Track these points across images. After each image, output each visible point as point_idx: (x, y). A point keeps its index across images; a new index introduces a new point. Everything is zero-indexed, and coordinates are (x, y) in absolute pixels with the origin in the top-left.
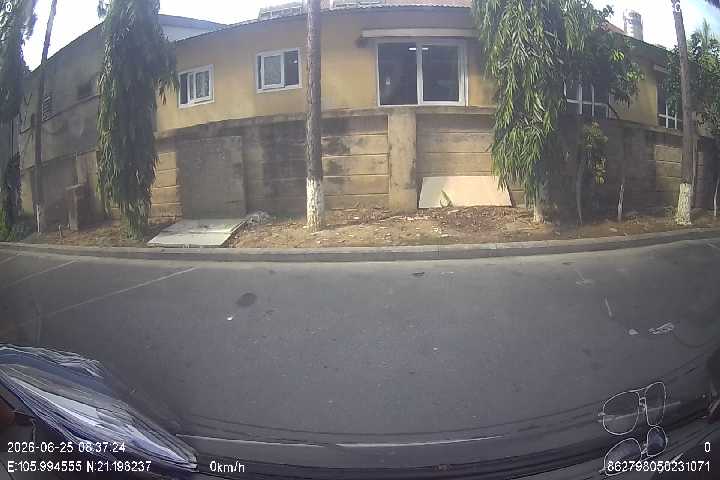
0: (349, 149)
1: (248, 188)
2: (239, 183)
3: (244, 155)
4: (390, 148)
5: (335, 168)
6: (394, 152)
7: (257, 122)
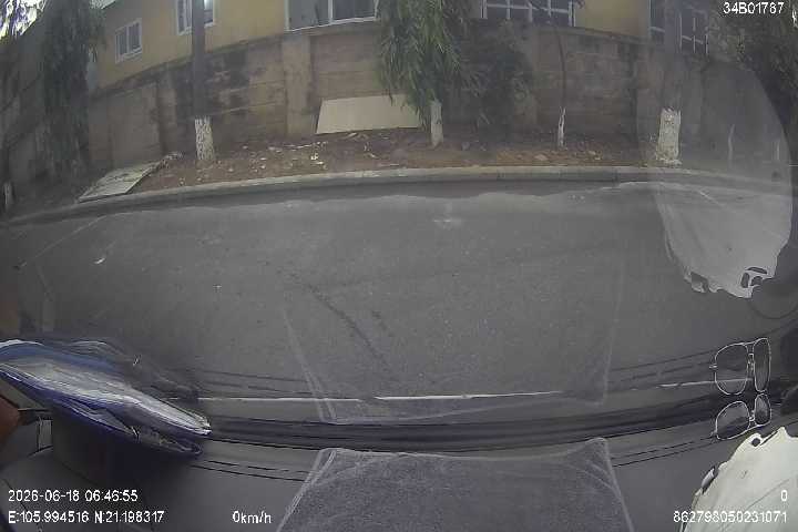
0: (248, 81)
1: (162, 131)
2: (155, 127)
3: (159, 100)
4: (285, 73)
5: (236, 100)
6: (290, 78)
7: (168, 66)
